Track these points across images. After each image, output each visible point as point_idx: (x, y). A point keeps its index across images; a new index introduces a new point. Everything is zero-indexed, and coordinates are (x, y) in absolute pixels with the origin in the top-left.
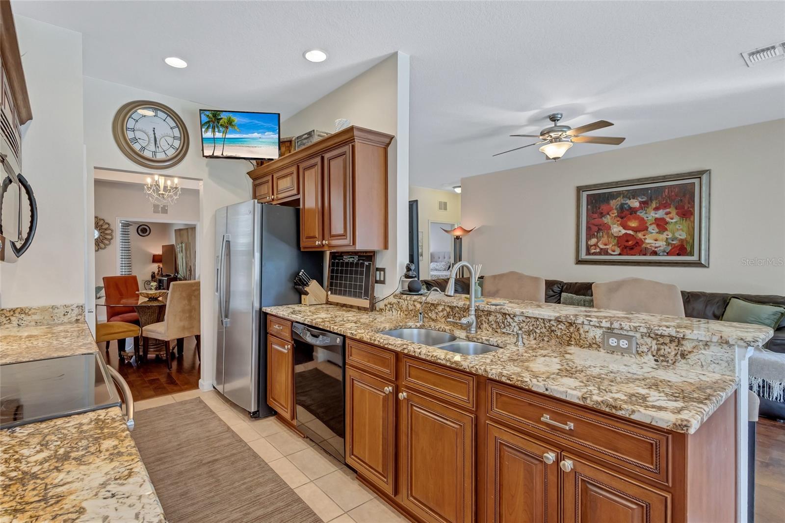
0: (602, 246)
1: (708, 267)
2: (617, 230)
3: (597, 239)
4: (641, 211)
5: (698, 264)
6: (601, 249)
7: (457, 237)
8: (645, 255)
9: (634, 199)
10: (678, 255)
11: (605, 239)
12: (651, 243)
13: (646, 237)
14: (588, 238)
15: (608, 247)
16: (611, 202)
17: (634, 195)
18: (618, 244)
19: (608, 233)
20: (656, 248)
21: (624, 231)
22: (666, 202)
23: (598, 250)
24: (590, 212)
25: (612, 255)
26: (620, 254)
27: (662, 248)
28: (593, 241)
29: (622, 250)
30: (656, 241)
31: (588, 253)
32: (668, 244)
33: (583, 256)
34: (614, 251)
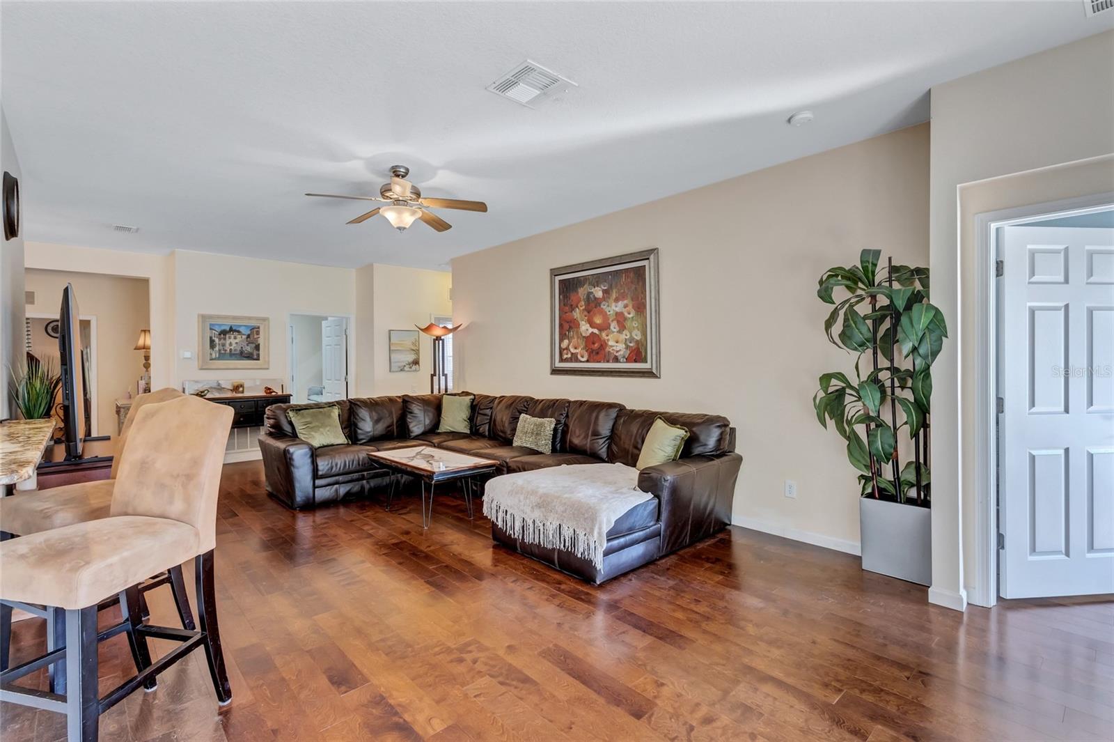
0: (573, 350)
1: (659, 378)
2: (585, 329)
3: (569, 339)
4: (604, 303)
5: (649, 374)
6: (572, 354)
7: (437, 337)
8: (608, 361)
9: (598, 286)
10: (635, 361)
11: (574, 341)
12: (613, 346)
13: (609, 337)
14: (561, 340)
15: (577, 351)
16: (579, 290)
17: (596, 280)
18: (587, 348)
19: (577, 332)
20: (617, 352)
21: (591, 330)
22: (624, 292)
23: (569, 356)
24: (562, 304)
25: (581, 362)
26: (587, 361)
27: (621, 353)
28: (566, 342)
29: (589, 356)
30: (617, 342)
31: (562, 360)
32: (628, 346)
33: (558, 365)
34: (582, 357)
